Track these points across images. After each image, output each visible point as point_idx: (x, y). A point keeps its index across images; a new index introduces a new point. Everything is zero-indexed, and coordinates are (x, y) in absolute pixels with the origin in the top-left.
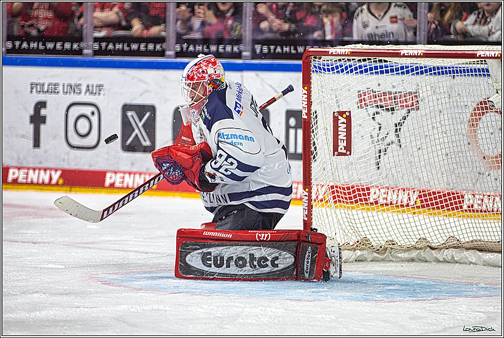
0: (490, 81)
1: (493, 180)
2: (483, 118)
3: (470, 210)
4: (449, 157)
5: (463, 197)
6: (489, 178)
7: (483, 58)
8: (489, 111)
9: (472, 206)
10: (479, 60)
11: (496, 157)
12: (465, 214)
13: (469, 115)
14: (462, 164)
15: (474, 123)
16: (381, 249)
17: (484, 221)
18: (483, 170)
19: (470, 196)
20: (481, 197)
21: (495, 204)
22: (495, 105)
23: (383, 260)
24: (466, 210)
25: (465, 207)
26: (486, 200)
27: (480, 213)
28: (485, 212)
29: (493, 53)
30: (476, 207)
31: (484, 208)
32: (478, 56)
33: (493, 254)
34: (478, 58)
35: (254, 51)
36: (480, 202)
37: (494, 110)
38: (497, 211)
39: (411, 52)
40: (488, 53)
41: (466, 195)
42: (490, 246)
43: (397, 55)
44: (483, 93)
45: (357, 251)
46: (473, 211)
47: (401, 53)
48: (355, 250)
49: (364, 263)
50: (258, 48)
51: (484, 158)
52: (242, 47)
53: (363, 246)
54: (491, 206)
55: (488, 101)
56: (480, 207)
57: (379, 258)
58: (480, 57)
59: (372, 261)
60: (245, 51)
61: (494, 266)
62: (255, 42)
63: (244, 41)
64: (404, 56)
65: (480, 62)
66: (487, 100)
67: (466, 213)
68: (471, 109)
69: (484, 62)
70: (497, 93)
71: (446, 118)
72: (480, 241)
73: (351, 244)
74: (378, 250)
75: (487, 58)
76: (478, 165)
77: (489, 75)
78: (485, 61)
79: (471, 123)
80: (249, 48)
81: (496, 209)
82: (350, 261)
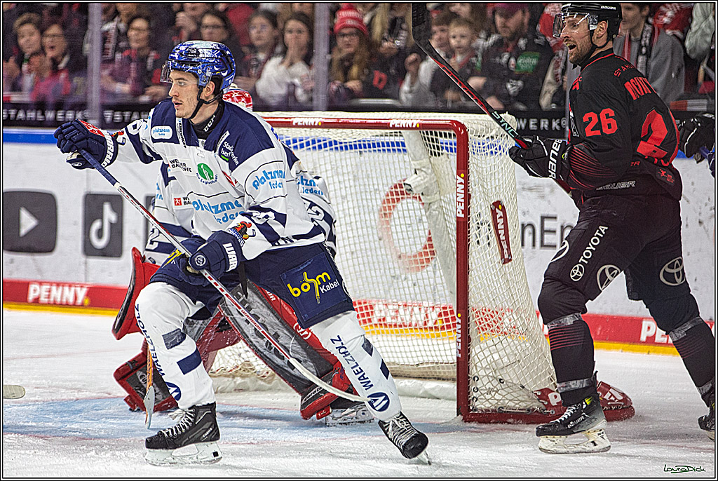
0: (406, 158)
1: (410, 285)
2: (399, 206)
3: (381, 324)
4: (355, 256)
5: (372, 308)
6: (405, 283)
7: (397, 128)
8: (406, 196)
9: (384, 319)
10: (393, 131)
11: (415, 256)
12: (374, 328)
13: (379, 202)
14: (371, 265)
15: (386, 213)
16: (268, 375)
17: (399, 338)
18: (398, 273)
19: (382, 307)
20: (396, 307)
21: (413, 316)
22: (414, 190)
23: (270, 389)
24: (376, 325)
25: (375, 321)
26: (401, 311)
27: (393, 328)
28: (400, 326)
29: (409, 122)
30: (389, 320)
31: (399, 322)
32: (391, 126)
33: (411, 380)
34: (391, 128)
35: (103, 118)
36: (393, 314)
37: (411, 196)
38: (416, 325)
39: (306, 121)
40: (403, 123)
41: (377, 306)
42: (406, 370)
43: (288, 124)
44: (398, 173)
45: (236, 378)
46: (385, 325)
47: (292, 122)
48: (234, 377)
49: (247, 394)
50: (108, 114)
51: (400, 257)
52: (87, 114)
53: (244, 373)
54: (408, 319)
55: (405, 184)
56: (393, 321)
57: (266, 386)
58: (394, 127)
59: (256, 390)
60: (92, 118)
61: (410, 396)
62: (105, 107)
63: (90, 106)
64: (297, 126)
65: (393, 134)
66: (402, 183)
67: (377, 329)
68: (383, 195)
69: (398, 134)
70: (416, 173)
71: (351, 206)
72: (394, 363)
73: (229, 369)
74: (264, 376)
75: (403, 128)
76: (391, 266)
77: (405, 150)
78: (400, 132)
79: (383, 212)
80: (97, 114)
81: (413, 323)
82: (227, 390)
